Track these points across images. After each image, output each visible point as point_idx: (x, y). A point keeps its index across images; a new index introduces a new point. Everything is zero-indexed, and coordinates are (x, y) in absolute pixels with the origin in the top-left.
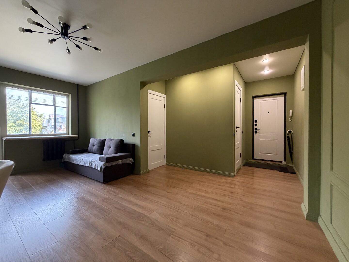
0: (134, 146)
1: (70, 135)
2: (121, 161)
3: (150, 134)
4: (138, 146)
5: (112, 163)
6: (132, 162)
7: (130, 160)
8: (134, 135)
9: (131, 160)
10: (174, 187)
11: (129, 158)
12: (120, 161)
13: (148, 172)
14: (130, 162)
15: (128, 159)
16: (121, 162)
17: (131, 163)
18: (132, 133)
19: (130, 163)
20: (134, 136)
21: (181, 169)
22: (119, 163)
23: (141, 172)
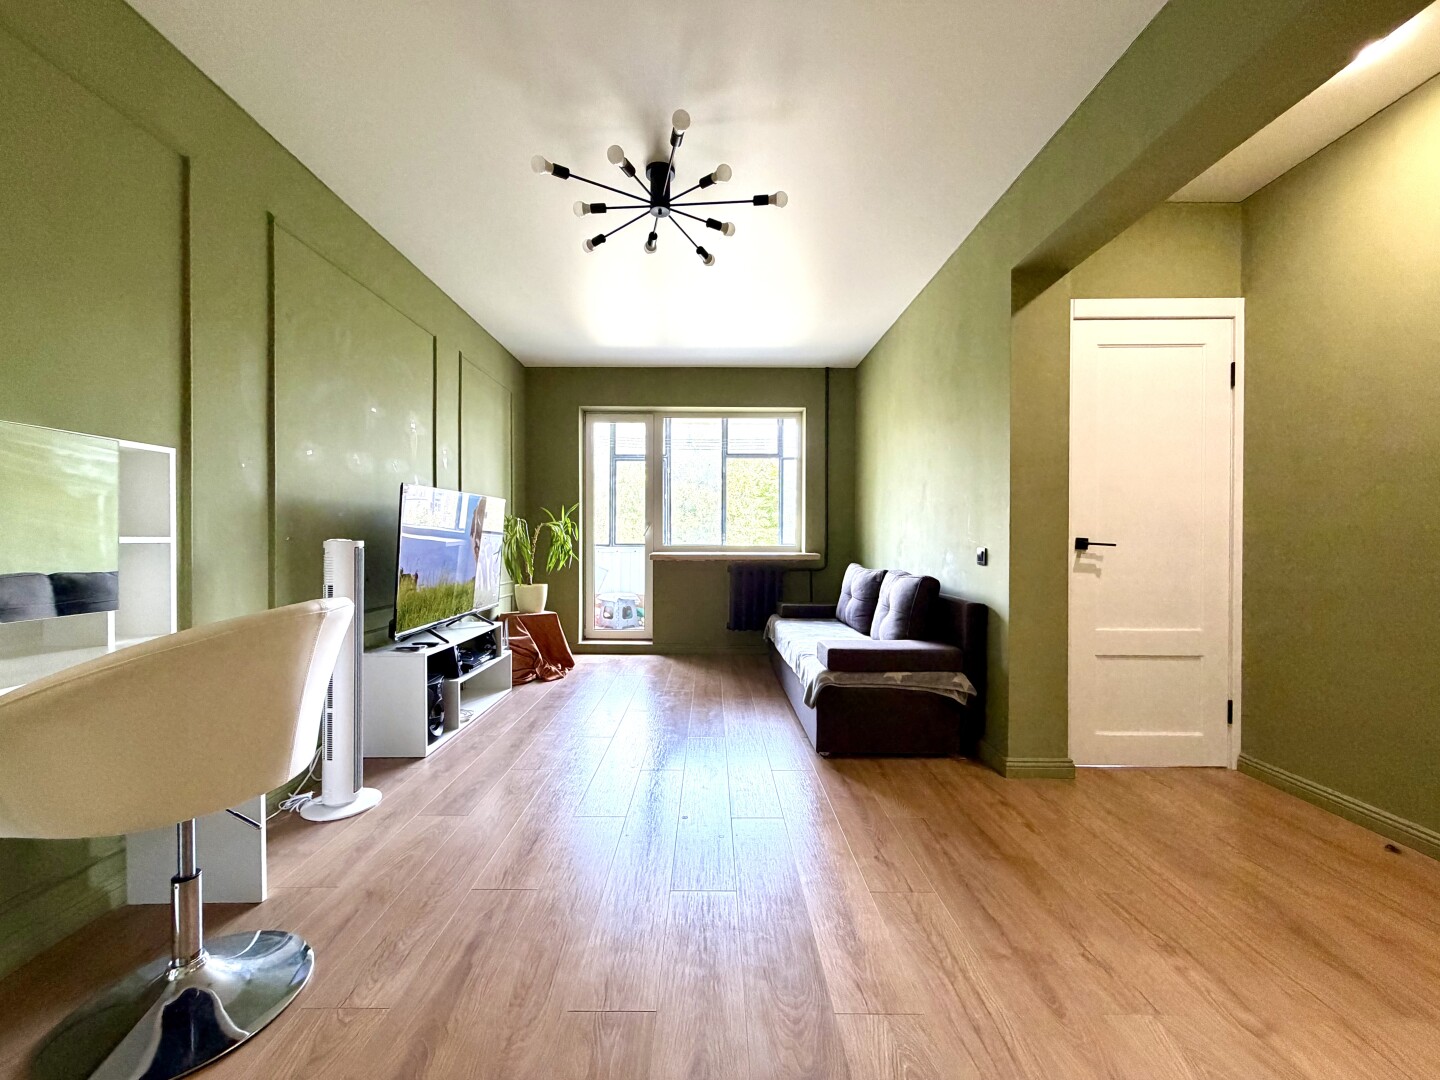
0: (980, 613)
1: (804, 553)
2: (904, 678)
3: (1092, 556)
4: (997, 616)
5: (857, 676)
6: (969, 697)
7: (955, 685)
8: (983, 559)
9: (961, 685)
10: (1168, 948)
11: (951, 674)
12: (897, 678)
13: (1068, 774)
14: (951, 691)
15: (945, 674)
16: (899, 683)
17: (962, 701)
18: (980, 551)
19: (955, 696)
20: (986, 564)
21: (1375, 844)
22: (889, 683)
23: (1012, 761)
